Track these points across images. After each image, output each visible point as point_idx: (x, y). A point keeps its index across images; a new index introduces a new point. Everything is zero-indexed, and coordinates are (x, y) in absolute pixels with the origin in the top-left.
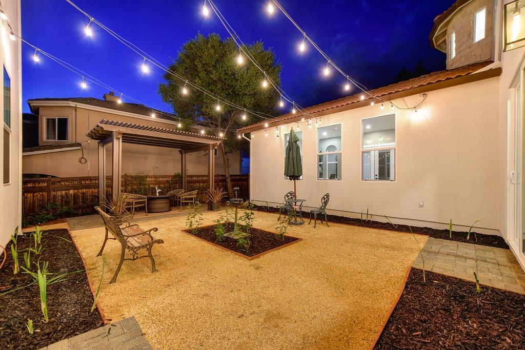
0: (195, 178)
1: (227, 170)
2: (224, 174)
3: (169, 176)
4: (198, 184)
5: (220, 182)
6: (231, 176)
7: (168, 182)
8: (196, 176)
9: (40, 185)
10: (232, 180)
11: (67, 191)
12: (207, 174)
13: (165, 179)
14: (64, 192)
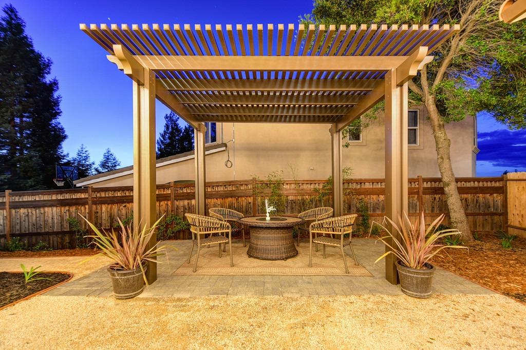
0: (368, 186)
1: (446, 165)
2: (439, 176)
3: (319, 182)
4: (375, 197)
5: (424, 193)
6: (458, 180)
7: (316, 190)
8: (369, 181)
9: (165, 193)
10: (461, 190)
11: (189, 201)
12: (382, 176)
13: (312, 186)
14: (186, 202)
